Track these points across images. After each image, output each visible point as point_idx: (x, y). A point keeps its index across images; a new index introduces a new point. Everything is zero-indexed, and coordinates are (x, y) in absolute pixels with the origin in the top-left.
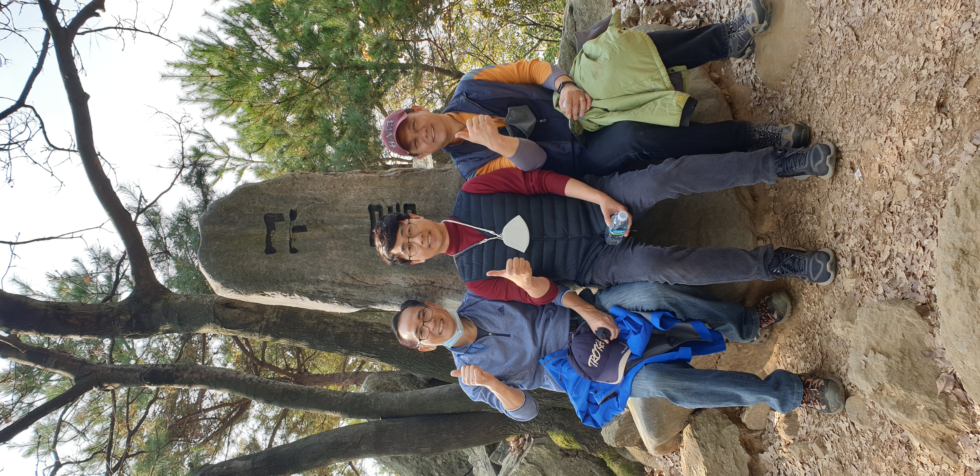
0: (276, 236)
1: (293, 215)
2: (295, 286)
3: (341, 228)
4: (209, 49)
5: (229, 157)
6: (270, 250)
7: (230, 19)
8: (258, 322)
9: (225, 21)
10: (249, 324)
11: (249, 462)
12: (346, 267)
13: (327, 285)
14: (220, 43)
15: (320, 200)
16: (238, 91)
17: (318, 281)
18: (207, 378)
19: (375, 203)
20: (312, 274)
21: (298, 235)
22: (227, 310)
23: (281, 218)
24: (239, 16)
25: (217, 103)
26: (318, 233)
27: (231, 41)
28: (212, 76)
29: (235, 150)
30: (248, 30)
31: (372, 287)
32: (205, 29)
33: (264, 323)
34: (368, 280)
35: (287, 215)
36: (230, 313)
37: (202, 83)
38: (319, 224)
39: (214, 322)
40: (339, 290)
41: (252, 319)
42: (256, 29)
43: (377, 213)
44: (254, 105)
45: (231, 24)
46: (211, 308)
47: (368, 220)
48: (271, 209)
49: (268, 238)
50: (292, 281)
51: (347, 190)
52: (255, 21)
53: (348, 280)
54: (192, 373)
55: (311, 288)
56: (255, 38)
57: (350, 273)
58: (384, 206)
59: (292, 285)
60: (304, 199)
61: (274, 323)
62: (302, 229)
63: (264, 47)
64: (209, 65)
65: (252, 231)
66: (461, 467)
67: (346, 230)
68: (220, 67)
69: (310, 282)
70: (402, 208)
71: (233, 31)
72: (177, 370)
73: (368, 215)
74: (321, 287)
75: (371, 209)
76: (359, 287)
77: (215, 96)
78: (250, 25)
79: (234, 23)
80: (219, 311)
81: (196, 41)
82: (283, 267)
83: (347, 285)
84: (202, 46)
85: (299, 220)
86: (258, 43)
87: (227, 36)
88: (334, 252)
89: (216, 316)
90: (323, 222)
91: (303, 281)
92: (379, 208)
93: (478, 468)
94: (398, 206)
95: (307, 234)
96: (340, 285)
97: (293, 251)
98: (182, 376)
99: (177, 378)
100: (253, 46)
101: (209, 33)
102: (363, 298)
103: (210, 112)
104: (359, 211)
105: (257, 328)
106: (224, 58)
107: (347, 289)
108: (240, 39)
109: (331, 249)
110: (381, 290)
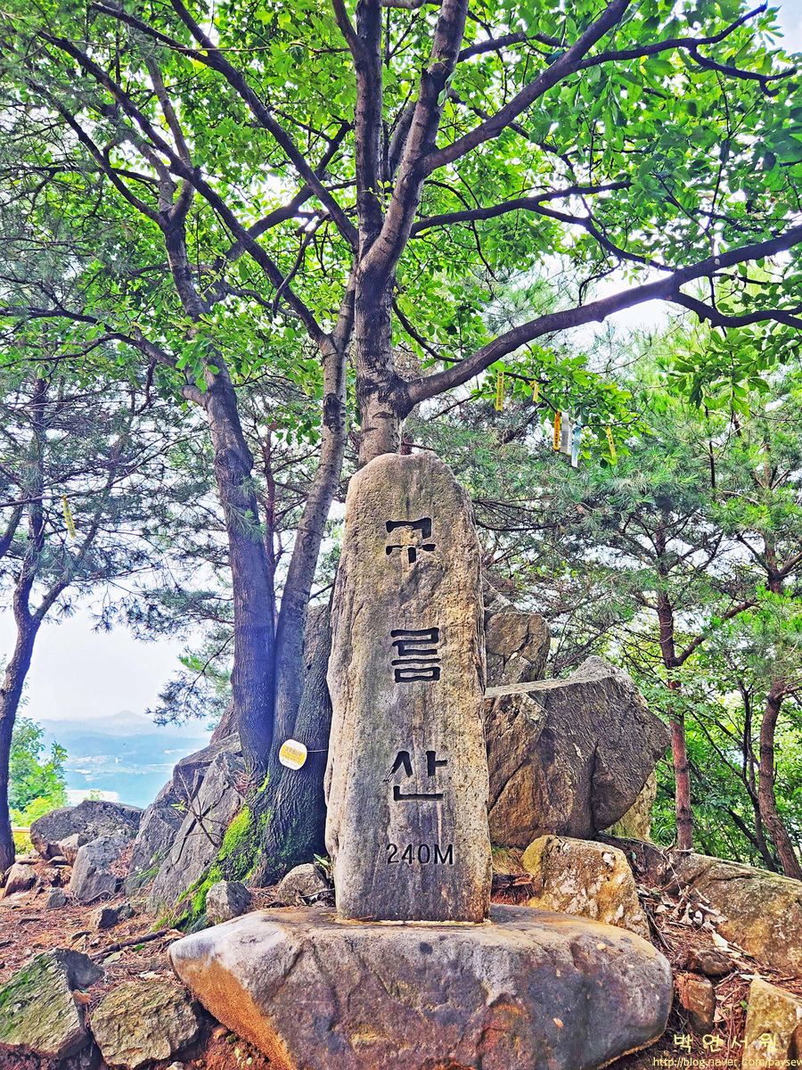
3: (413, 599)
12: (369, 605)
13: (352, 586)
15: (445, 575)
17: (356, 576)
19: (440, 635)
20: (363, 570)
26: (408, 575)
31: (349, 633)
34: (355, 629)
38: (417, 575)
40: (347, 598)
43: (429, 637)
50: (357, 550)
51: (456, 603)
53: (355, 608)
55: (350, 569)
57: (363, 610)
58: (438, 644)
59: (353, 550)
60: (446, 559)
65: (412, 507)
67: (411, 604)
69: (355, 568)
70: (436, 665)
74: (350, 579)
76: (349, 619)
82: (372, 541)
83: (352, 606)
88: (385, 592)
90: (421, 579)
91: (357, 561)
94: (437, 660)
95: (407, 563)
96: (352, 600)
102: (339, 623)
107: (348, 606)
109: (390, 589)
110: (346, 643)
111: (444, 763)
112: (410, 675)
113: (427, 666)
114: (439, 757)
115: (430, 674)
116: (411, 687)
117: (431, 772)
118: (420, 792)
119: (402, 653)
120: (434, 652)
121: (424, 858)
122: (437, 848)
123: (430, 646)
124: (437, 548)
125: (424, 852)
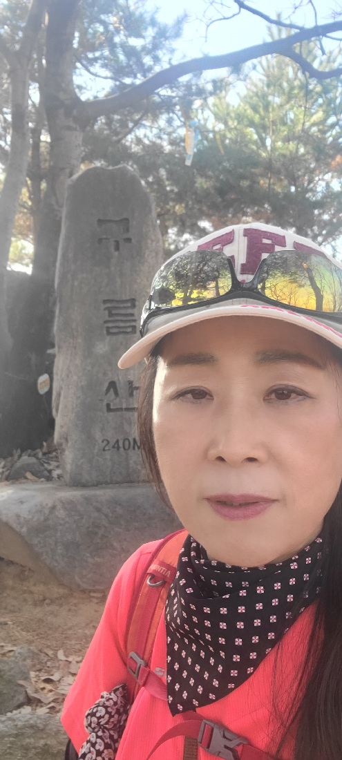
0: (112, 227)
1: (129, 240)
2: (73, 242)
3: (117, 278)
6: (101, 223)
12: (87, 282)
15: (140, 261)
17: (75, 260)
19: (137, 303)
21: (112, 244)
23: (126, 230)
31: (72, 301)
34: (76, 298)
35: (128, 235)
47: (124, 298)
48: (133, 223)
49: (110, 221)
57: (82, 285)
58: (135, 310)
60: (141, 249)
62: (117, 248)
67: (116, 281)
69: (75, 254)
70: (133, 324)
73: (128, 298)
75: (133, 300)
83: (73, 281)
85: (124, 245)
88: (99, 272)
90: (123, 263)
91: (76, 249)
92: (134, 306)
95: (113, 251)
96: (73, 277)
97: (100, 241)
102: (64, 292)
104: (131, 291)
109: (101, 270)
110: (69, 308)
112: (117, 330)
113: (128, 324)
114: (136, 385)
115: (129, 330)
116: (117, 339)
117: (131, 395)
118: (124, 407)
119: (110, 314)
120: (132, 315)
121: (127, 447)
122: (134, 440)
123: (130, 311)
124: (133, 241)
125: (127, 443)
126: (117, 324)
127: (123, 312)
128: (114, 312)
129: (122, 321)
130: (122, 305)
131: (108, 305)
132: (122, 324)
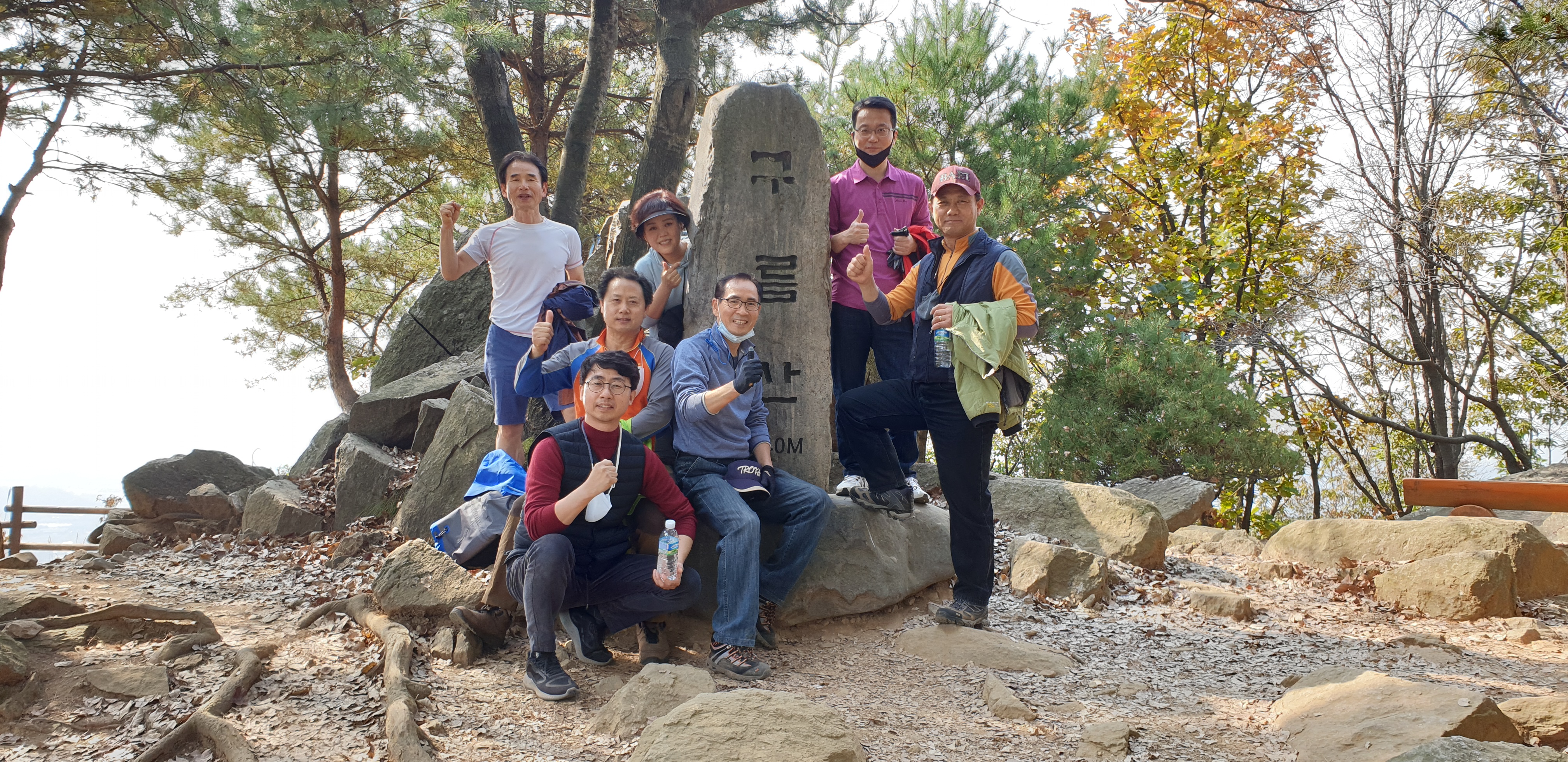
0: (769, 162)
1: (789, 180)
2: (719, 179)
3: (775, 227)
4: (983, 32)
5: (839, 45)
6: (755, 156)
7: (1021, 63)
8: (668, 126)
9: (1017, 57)
10: (667, 118)
11: (505, 103)
12: (737, 231)
13: (719, 211)
14: (989, 50)
15: (803, 207)
16: (925, 72)
17: (723, 203)
18: (601, 60)
19: (798, 262)
20: (731, 197)
21: (770, 184)
22: (682, 94)
23: (787, 167)
24: (1025, 74)
25: (912, 43)
26: (771, 205)
27: (992, 64)
28: (946, 39)
29: (848, 54)
30: (1005, 87)
31: (715, 256)
32: (1008, 32)
33: (667, 133)
34: (722, 252)
35: (789, 174)
36: (679, 95)
37: (937, 26)
38: (779, 206)
39: (670, 79)
40: (714, 223)
41: (672, 120)
42: (1007, 96)
43: (789, 263)
44: (907, 94)
45: (1013, 65)
46: (685, 76)
47: (781, 255)
48: (796, 158)
49: (768, 155)
50: (724, 177)
51: (812, 234)
52: (1017, 96)
53: (723, 232)
54: (607, 43)
55: (716, 195)
56: (994, 95)
57: (731, 235)
58: (796, 270)
59: (721, 177)
60: (805, 192)
61: (667, 144)
62: (775, 188)
63: (984, 106)
64: (961, 36)
65: (774, 138)
66: (454, 342)
67: (773, 232)
68: (957, 51)
69: (722, 195)
70: (793, 288)
71: (1005, 70)
72: (610, 27)
73: (787, 255)
74: (717, 205)
75: (793, 258)
76: (715, 243)
77: (920, 39)
78: (1011, 89)
79: (1015, 69)
80: (682, 84)
81: (993, 19)
82: (739, 169)
83: (718, 230)
84: (986, 24)
85: (783, 186)
86: (989, 99)
87: (1000, 58)
88: (752, 220)
89: (677, 81)
90: (781, 209)
91: (724, 188)
92: (793, 266)
93: (458, 362)
94: (794, 285)
95: (770, 194)
96: (719, 225)
97: (754, 179)
98: (604, 32)
99: (602, 26)
100: (983, 92)
101: (1003, 36)
102: (704, 246)
103: (901, 34)
104: (791, 246)
105: (661, 125)
106: (969, 55)
107: (714, 231)
108: (993, 78)
109: (755, 217)
110: (711, 265)
111: (798, 373)
112: (771, 296)
113: (786, 289)
114: (794, 368)
115: (787, 296)
116: (772, 307)
117: (788, 380)
118: (779, 395)
119: (764, 276)
120: (792, 277)
121: (780, 448)
122: (790, 440)
123: (788, 272)
124: (796, 181)
125: (780, 443)
126: (773, 288)
127: (779, 272)
128: (769, 272)
129: (778, 284)
130: (779, 264)
131: (763, 263)
132: (778, 289)
